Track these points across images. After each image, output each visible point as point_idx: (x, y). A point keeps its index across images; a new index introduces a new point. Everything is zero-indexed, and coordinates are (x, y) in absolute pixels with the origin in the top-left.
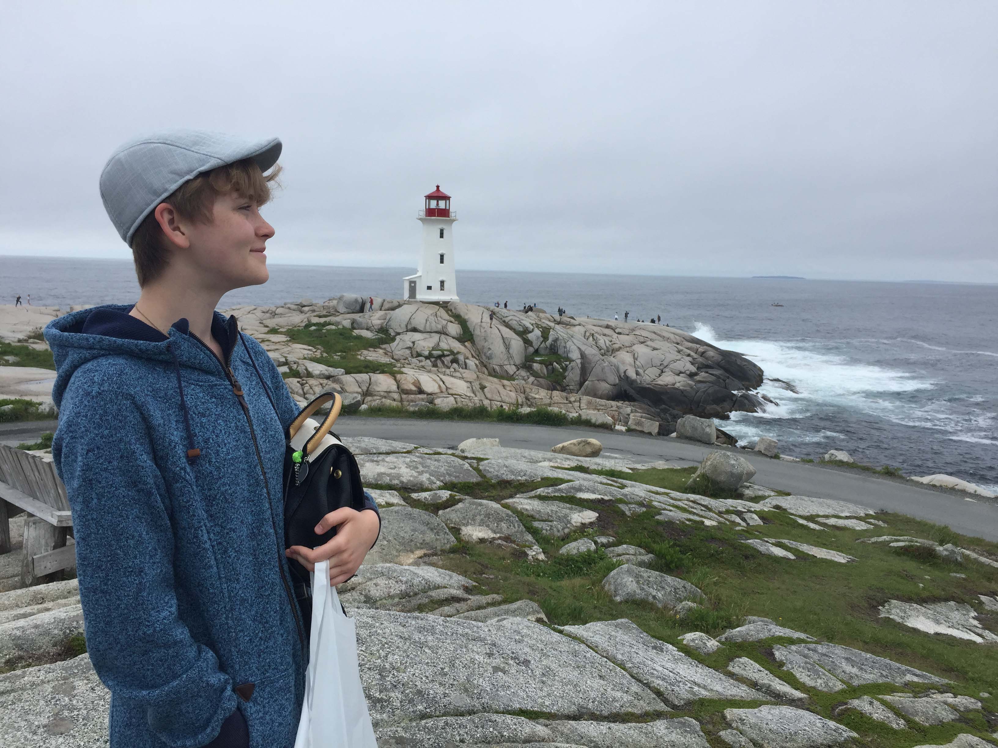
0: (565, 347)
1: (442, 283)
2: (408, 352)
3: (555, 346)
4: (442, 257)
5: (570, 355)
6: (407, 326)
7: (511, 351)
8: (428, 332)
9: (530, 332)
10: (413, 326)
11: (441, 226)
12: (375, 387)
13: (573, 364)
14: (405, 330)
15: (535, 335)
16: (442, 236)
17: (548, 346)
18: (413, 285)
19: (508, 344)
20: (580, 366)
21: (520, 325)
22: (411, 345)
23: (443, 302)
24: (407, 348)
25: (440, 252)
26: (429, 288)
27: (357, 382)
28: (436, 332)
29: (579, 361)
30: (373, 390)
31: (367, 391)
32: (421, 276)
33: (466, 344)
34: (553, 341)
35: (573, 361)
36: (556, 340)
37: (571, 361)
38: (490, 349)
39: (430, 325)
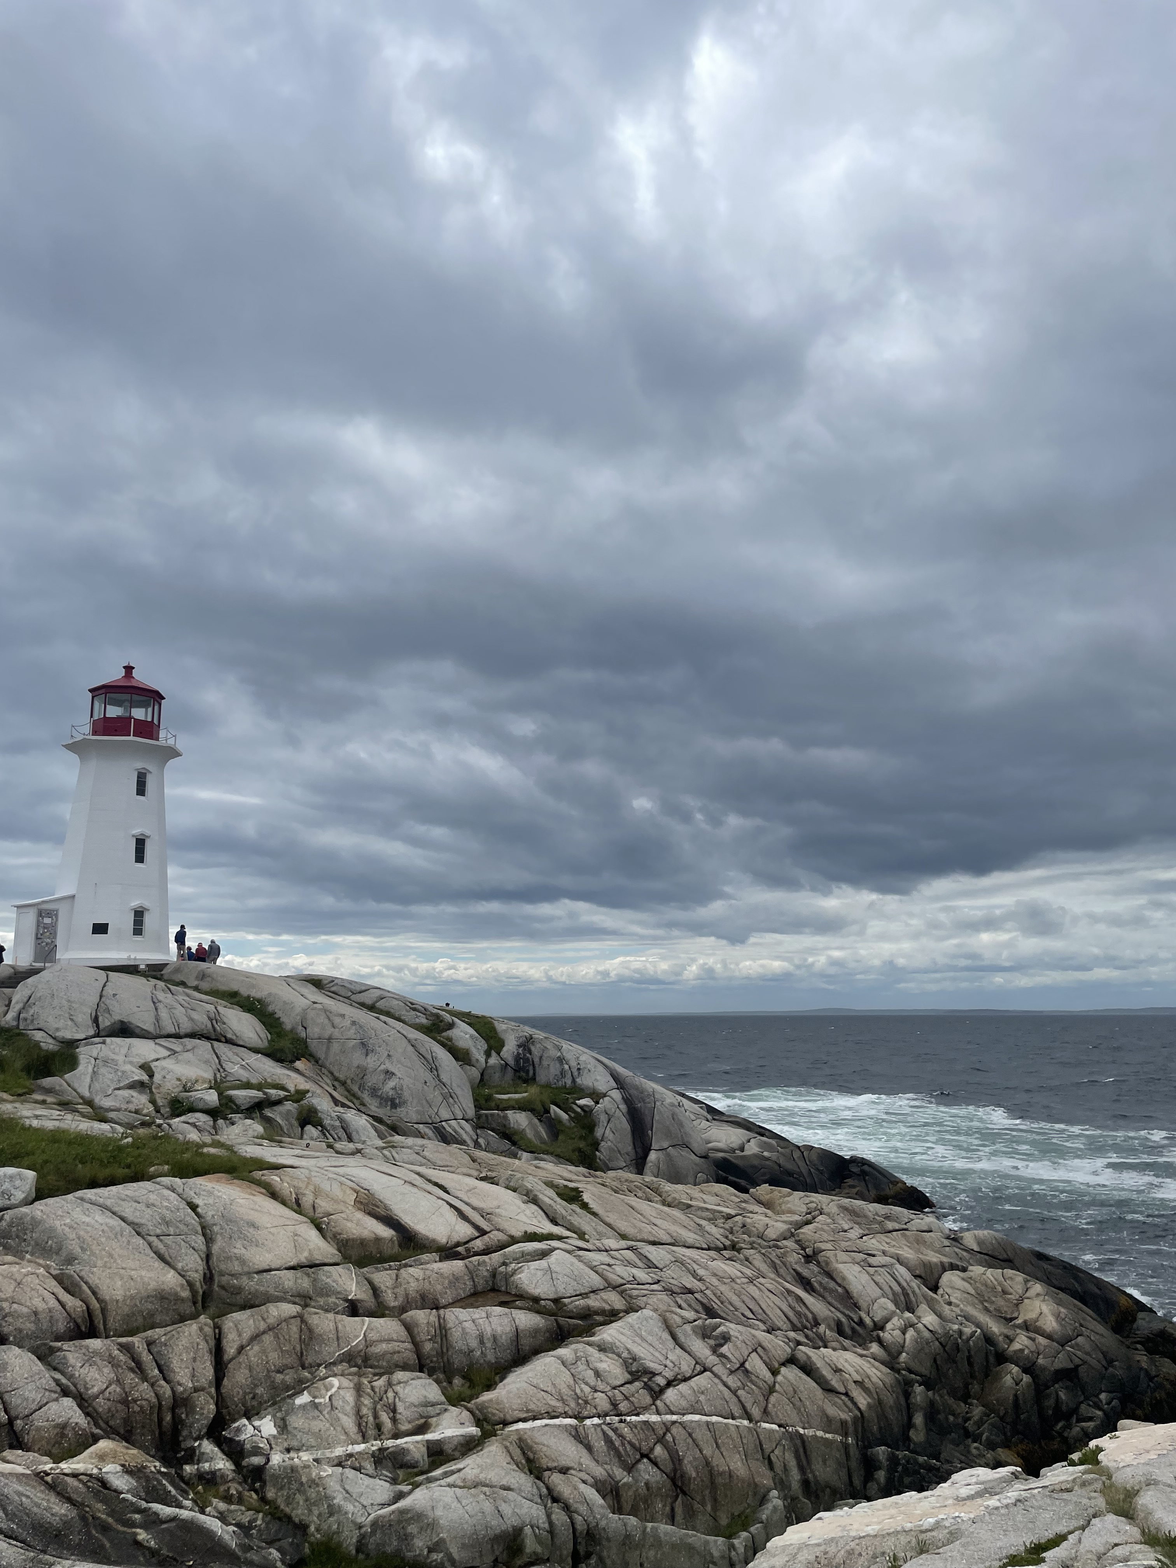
0: (561, 1060)
1: (139, 915)
2: (141, 1100)
3: (527, 1060)
4: (141, 844)
5: (585, 1081)
6: (96, 1020)
7: (444, 1077)
8: (169, 1036)
9: (451, 1026)
10: (117, 1018)
11: (140, 765)
12: (239, 1249)
13: (605, 1103)
14: (91, 1032)
15: (463, 1034)
16: (141, 790)
17: (511, 1062)
18: (47, 921)
19: (429, 1057)
20: (623, 1107)
21: (415, 1010)
22: (145, 1078)
23: (147, 965)
24: (132, 1086)
25: (137, 831)
26: (100, 929)
27: (138, 1230)
28: (192, 1035)
29: (616, 1095)
30: (236, 1267)
31: (209, 1278)
32: (73, 897)
33: (298, 1064)
34: (519, 1046)
35: (605, 1095)
36: (526, 1044)
37: (597, 1097)
38: (389, 1074)
39: (172, 1017)
